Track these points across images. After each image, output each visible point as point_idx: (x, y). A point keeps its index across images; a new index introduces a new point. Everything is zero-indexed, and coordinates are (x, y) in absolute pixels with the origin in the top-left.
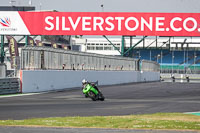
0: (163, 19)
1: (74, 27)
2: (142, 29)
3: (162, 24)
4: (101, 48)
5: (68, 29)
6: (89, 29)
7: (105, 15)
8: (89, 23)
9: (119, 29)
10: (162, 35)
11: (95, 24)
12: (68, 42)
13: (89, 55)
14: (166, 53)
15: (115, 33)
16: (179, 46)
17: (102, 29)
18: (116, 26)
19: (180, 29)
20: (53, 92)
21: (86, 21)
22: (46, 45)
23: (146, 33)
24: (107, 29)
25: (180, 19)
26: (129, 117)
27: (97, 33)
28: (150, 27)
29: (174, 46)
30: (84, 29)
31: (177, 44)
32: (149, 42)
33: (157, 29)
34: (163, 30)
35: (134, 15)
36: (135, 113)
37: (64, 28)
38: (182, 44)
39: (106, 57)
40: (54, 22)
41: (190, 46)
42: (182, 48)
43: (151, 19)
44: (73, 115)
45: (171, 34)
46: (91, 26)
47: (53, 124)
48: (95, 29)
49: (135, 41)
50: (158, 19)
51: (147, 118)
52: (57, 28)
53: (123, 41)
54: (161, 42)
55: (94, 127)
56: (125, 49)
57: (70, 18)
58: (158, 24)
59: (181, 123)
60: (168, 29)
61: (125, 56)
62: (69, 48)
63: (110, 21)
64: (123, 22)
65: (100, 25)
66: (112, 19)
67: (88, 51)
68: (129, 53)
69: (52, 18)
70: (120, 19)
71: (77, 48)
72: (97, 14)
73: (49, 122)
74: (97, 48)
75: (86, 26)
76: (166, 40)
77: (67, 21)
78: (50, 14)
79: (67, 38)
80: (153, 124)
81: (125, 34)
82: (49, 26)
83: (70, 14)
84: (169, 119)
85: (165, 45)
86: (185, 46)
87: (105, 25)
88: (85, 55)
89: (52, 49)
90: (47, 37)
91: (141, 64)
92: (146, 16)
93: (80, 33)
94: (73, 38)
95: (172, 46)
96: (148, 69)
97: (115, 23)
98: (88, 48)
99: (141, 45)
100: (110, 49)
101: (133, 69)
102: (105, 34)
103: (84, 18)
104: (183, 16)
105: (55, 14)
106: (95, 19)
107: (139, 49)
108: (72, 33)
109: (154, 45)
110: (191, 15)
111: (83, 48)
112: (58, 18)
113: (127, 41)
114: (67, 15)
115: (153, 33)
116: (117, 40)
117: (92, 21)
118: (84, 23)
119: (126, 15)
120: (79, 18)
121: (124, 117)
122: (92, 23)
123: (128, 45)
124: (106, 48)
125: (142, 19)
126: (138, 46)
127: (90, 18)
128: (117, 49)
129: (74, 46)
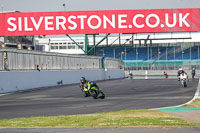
0: (125, 16)
1: (37, 27)
2: (105, 27)
3: (125, 21)
4: (65, 48)
5: (31, 29)
6: (52, 29)
7: (67, 15)
8: (51, 23)
9: (82, 27)
10: (125, 32)
11: (58, 23)
12: (31, 42)
14: (130, 50)
16: (143, 42)
17: (64, 28)
18: (79, 25)
19: (143, 26)
20: (18, 92)
21: (49, 20)
22: (10, 46)
23: (109, 31)
24: (70, 28)
25: (143, 16)
26: (94, 115)
27: (60, 32)
28: (113, 24)
29: (137, 42)
30: (47, 28)
31: (140, 40)
32: (113, 40)
33: (120, 26)
34: (126, 27)
35: (96, 13)
36: (100, 110)
37: (26, 29)
38: (146, 40)
39: (69, 56)
40: (16, 23)
41: (153, 42)
42: (146, 44)
43: (113, 16)
44: (37, 115)
45: (134, 31)
46: (54, 25)
47: (19, 125)
48: (58, 28)
49: (98, 39)
50: (120, 16)
51: (112, 116)
52: (20, 29)
53: (87, 40)
54: (124, 39)
55: (59, 126)
56: (88, 48)
57: (32, 18)
58: (120, 21)
59: (146, 120)
60: (130, 26)
62: (33, 48)
63: (72, 19)
64: (86, 20)
65: (62, 24)
66: (74, 17)
67: (52, 51)
68: (92, 51)
69: (14, 19)
71: (40, 48)
72: (60, 14)
73: (14, 123)
74: (61, 48)
75: (49, 26)
76: (129, 37)
77: (30, 21)
78: (12, 15)
79: (30, 38)
80: (119, 121)
81: (88, 32)
82: (12, 27)
83: (32, 14)
84: (135, 116)
85: (128, 43)
86: (148, 42)
87: (68, 24)
89: (15, 50)
90: (10, 38)
91: (105, 62)
92: (109, 14)
93: (43, 33)
94: (37, 39)
95: (135, 42)
96: (111, 65)
97: (78, 21)
98: (52, 48)
99: (104, 43)
100: (74, 47)
101: (97, 67)
102: (68, 33)
103: (47, 18)
104: (146, 12)
105: (17, 14)
106: (58, 18)
107: (103, 47)
108: (35, 33)
109: (117, 43)
110: (153, 11)
111: (47, 48)
112: (20, 19)
113: (91, 39)
114: (29, 15)
115: (117, 30)
116: (80, 39)
117: (54, 21)
118: (47, 23)
119: (88, 14)
120: (41, 18)
121: (89, 115)
122: (55, 23)
123: (91, 44)
124: (69, 48)
125: (105, 17)
126: (102, 44)
127: (52, 18)
128: (81, 47)
129: (38, 46)
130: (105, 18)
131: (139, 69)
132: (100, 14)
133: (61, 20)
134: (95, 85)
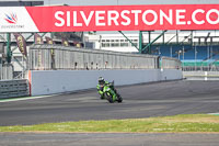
0: (184, 11)
1: (87, 22)
2: (161, 23)
3: (183, 17)
4: (117, 45)
5: (80, 25)
6: (104, 24)
7: (120, 9)
8: (103, 18)
9: (136, 23)
10: (183, 29)
11: (110, 19)
12: (80, 39)
13: (104, 53)
14: (188, 49)
15: (131, 28)
16: (202, 40)
17: (117, 24)
18: (133, 21)
19: (203, 22)
20: (65, 94)
21: (100, 15)
22: (57, 43)
23: (166, 28)
24: (123, 23)
25: (203, 11)
26: (149, 120)
27: (112, 28)
28: (170, 20)
29: (197, 40)
30: (98, 24)
31: (200, 38)
32: (170, 37)
33: (178, 23)
34: (184, 23)
36: (155, 115)
37: (75, 24)
38: (206, 38)
39: (122, 54)
40: (64, 17)
41: (214, 40)
42: (206, 43)
43: (171, 12)
45: (193, 28)
46: (106, 21)
47: (67, 129)
48: (110, 24)
49: (154, 36)
50: (178, 11)
51: (168, 121)
52: (69, 24)
53: (141, 37)
54: (182, 37)
55: (111, 132)
56: (143, 46)
57: (82, 13)
58: (178, 17)
59: (205, 125)
60: (189, 23)
61: (143, 53)
62: (82, 45)
63: (125, 14)
64: (140, 15)
65: (115, 19)
66: (128, 12)
67: (103, 48)
68: (147, 49)
69: (62, 13)
70: (136, 12)
71: (90, 45)
72: (112, 8)
73: (61, 128)
74: (113, 45)
75: (100, 21)
76: (187, 34)
77: (79, 16)
78: (60, 8)
79: (79, 35)
80: (176, 126)
81: (142, 29)
82: (60, 22)
83: (82, 8)
84: (193, 121)
85: (187, 40)
86: (209, 40)
87: (120, 20)
88: (99, 52)
89: (62, 47)
90: (57, 35)
91: (161, 61)
92: (165, 8)
93: (93, 28)
94: (86, 35)
95: (194, 40)
96: (168, 65)
97: (132, 16)
99: (160, 41)
100: (127, 45)
101: (152, 67)
102: (120, 29)
103: (98, 13)
104: (206, 7)
105: (65, 8)
106: (110, 13)
107: (159, 45)
108: (84, 28)
109: (174, 40)
111: (97, 46)
112: (68, 13)
113: (146, 36)
114: (79, 9)
115: (174, 27)
116: (134, 35)
117: (106, 16)
118: (98, 18)
119: (143, 8)
120: (92, 13)
121: (143, 119)
122: (106, 18)
123: (146, 41)
124: (122, 45)
125: (161, 12)
126: (158, 41)
127: (103, 12)
128: (133, 45)
129: (87, 43)
130: (162, 14)
131: (198, 69)
132: (157, 8)
133: (113, 15)
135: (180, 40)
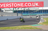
1: (2, 6)
2: (18, 6)
3: (23, 5)
4: (8, 11)
5: (0, 7)
7: (9, 3)
8: (5, 5)
10: (23, 7)
13: (6, 13)
14: (24, 12)
15: (11, 7)
16: (27, 10)
17: (8, 6)
19: (27, 6)
23: (19, 7)
24: (10, 6)
25: (27, 3)
29: (26, 10)
30: (4, 6)
31: (26, 9)
32: (20, 9)
33: (22, 6)
34: (23, 6)
36: (17, 26)
38: (28, 9)
41: (30, 9)
42: (28, 10)
43: (20, 4)
44: (2, 27)
45: (25, 7)
48: (7, 6)
50: (22, 4)
51: (20, 27)
54: (23, 9)
58: (22, 5)
59: (28, 28)
60: (24, 6)
61: (14, 12)
62: (1, 11)
65: (8, 5)
70: (13, 4)
72: (7, 3)
74: (7, 11)
75: (5, 6)
80: (21, 28)
81: (14, 7)
83: (1, 3)
84: (25, 27)
85: (24, 10)
86: (29, 10)
88: (5, 12)
91: (18, 14)
92: (19, 3)
93: (3, 7)
94: (2, 9)
97: (12, 5)
98: (5, 11)
100: (11, 11)
101: (16, 15)
103: (4, 4)
106: (7, 4)
107: (18, 11)
109: (21, 10)
110: (30, 2)
113: (15, 9)
115: (21, 7)
116: (12, 9)
118: (4, 5)
122: (6, 5)
123: (15, 10)
126: (17, 10)
127: (5, 4)
128: (12, 11)
130: (18, 4)
131: (26, 16)
132: (17, 3)
133: (7, 5)
134: (23, 19)
135: (22, 10)
